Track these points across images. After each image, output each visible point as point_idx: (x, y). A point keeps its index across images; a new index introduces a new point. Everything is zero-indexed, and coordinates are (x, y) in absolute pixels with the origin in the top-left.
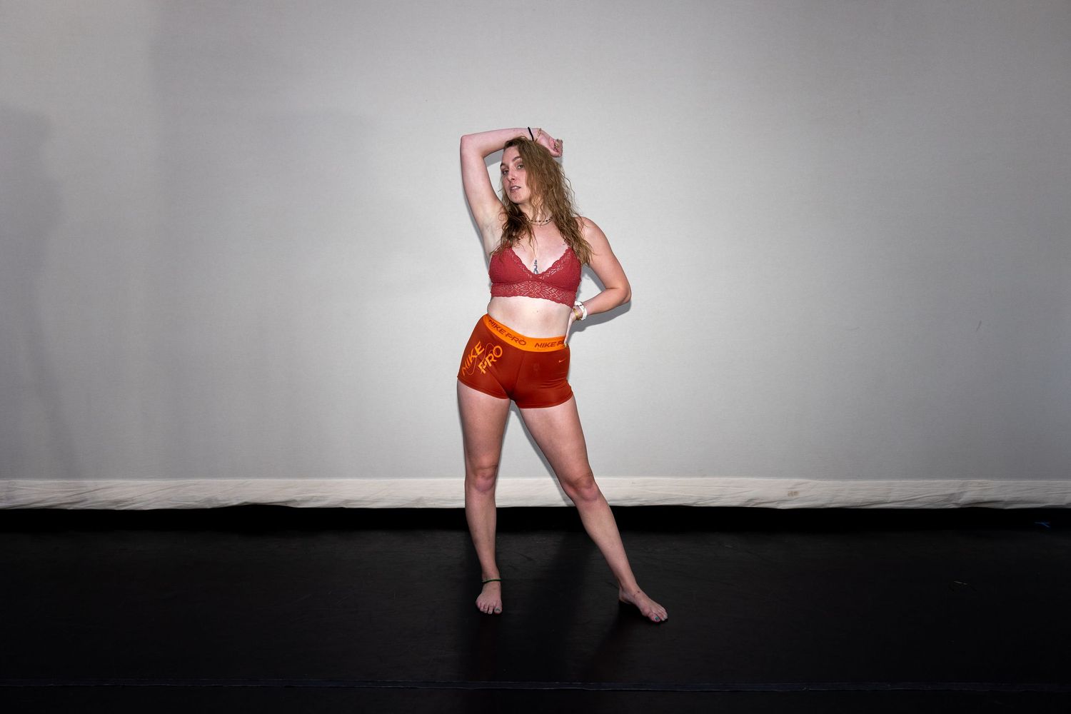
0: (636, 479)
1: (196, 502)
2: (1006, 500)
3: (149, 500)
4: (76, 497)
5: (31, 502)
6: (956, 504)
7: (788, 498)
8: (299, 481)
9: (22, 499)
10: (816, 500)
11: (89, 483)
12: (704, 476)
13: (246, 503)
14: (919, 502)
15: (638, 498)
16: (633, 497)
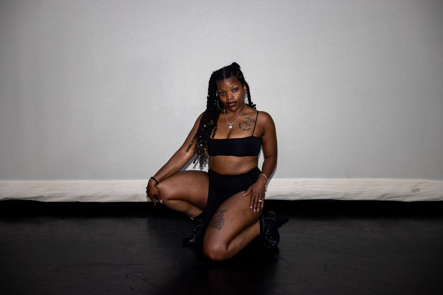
0: (298, 180)
7: (412, 193)
8: (45, 182)
10: (432, 195)
12: (349, 177)
13: (7, 198)
15: (299, 195)
16: (296, 193)
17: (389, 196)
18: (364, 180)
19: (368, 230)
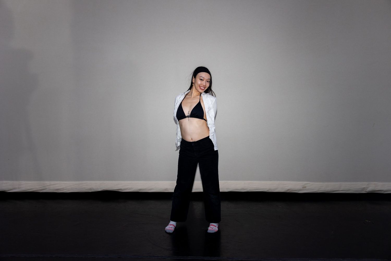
0: (246, 182)
1: (86, 189)
2: (385, 190)
3: (69, 189)
4: (43, 187)
5: (27, 189)
6: (366, 191)
7: (302, 189)
8: (123, 182)
9: (24, 188)
10: (313, 190)
11: (47, 183)
12: (271, 181)
13: (104, 190)
14: (352, 191)
15: (246, 189)
16: (245, 188)
17: (291, 190)
18: (278, 182)
19: (281, 207)
